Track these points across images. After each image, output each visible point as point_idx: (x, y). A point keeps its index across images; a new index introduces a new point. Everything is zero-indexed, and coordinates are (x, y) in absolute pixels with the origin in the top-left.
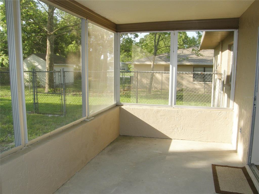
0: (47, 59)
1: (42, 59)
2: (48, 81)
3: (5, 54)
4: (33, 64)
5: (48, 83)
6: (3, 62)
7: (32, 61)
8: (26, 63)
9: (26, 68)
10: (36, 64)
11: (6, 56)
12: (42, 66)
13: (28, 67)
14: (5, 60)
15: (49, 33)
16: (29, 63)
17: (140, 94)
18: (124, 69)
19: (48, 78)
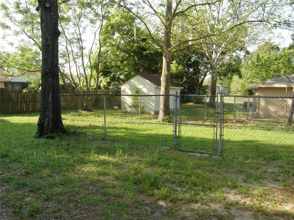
0: (163, 80)
1: (148, 81)
2: (162, 107)
3: (103, 76)
4: (137, 87)
5: (162, 109)
6: (101, 84)
7: (136, 83)
8: (129, 86)
9: (129, 90)
10: (140, 87)
11: (104, 77)
12: (147, 88)
13: (131, 89)
14: (103, 82)
15: (166, 49)
16: (132, 85)
17: (278, 126)
18: (224, 93)
19: (163, 103)
